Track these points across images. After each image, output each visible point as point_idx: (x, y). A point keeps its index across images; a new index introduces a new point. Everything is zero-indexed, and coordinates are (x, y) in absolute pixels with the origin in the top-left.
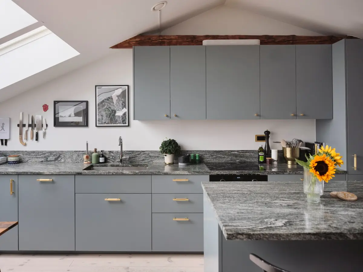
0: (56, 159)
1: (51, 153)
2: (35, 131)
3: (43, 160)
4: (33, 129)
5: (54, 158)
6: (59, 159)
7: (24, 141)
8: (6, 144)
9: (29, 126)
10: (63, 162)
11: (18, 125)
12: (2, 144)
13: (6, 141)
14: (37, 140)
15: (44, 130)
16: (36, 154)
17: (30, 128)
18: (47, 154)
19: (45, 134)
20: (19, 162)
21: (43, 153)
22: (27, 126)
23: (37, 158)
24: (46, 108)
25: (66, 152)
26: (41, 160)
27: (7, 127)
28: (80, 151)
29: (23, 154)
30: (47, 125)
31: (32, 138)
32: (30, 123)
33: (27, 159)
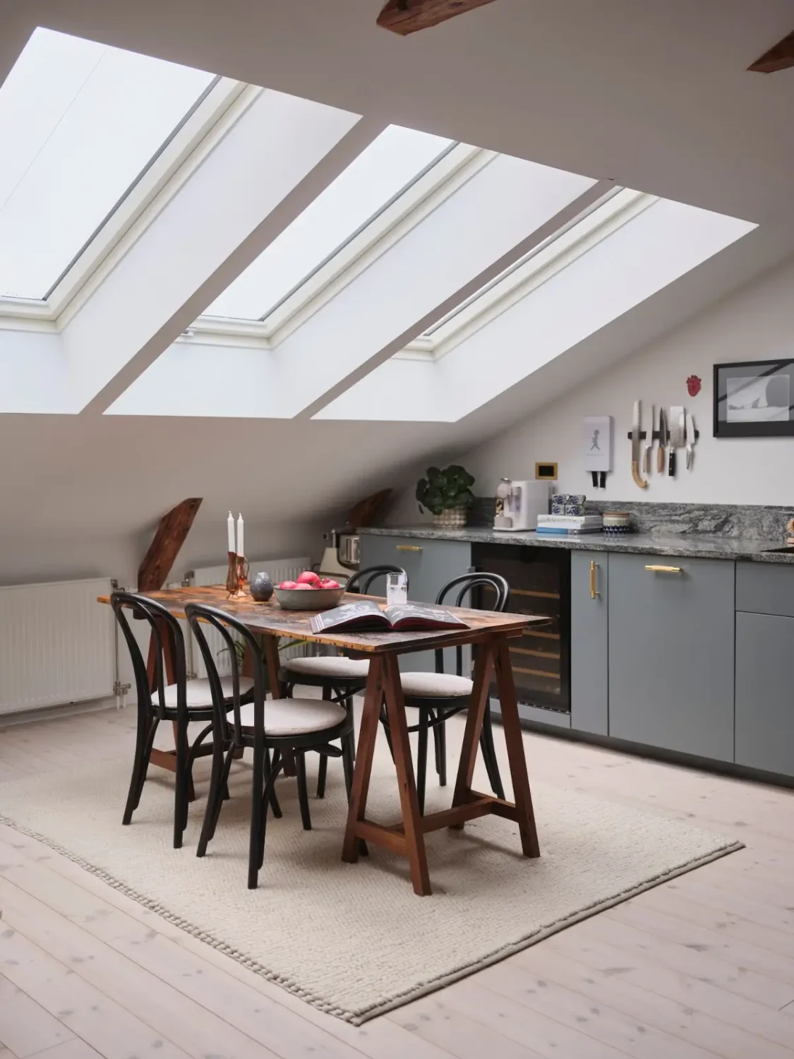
0: (718, 528)
1: (705, 509)
2: (669, 450)
3: (685, 527)
4: (662, 444)
5: (714, 523)
6: (726, 528)
7: (644, 476)
8: (603, 485)
9: (656, 435)
10: (734, 538)
11: (630, 436)
12: (595, 484)
13: (604, 475)
14: (672, 473)
15: (689, 447)
16: (669, 511)
17: (657, 442)
18: (697, 513)
19: (691, 458)
20: (630, 529)
21: (686, 509)
22: (649, 435)
23: (673, 522)
24: (694, 385)
25: (743, 508)
26: (681, 530)
27: (604, 441)
28: (781, 508)
29: (641, 512)
30: (697, 434)
31: (661, 469)
32: (658, 429)
33: (648, 525)
